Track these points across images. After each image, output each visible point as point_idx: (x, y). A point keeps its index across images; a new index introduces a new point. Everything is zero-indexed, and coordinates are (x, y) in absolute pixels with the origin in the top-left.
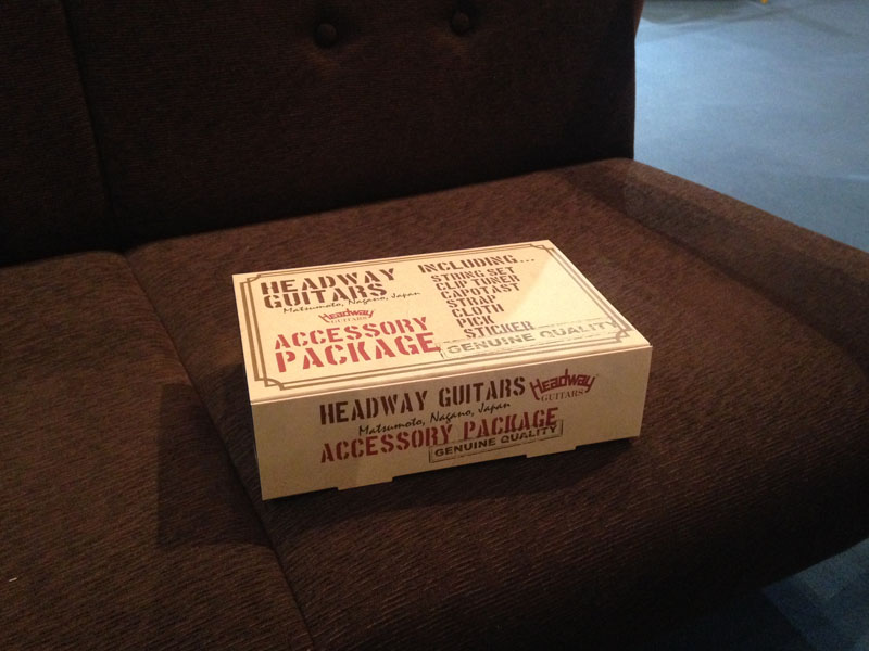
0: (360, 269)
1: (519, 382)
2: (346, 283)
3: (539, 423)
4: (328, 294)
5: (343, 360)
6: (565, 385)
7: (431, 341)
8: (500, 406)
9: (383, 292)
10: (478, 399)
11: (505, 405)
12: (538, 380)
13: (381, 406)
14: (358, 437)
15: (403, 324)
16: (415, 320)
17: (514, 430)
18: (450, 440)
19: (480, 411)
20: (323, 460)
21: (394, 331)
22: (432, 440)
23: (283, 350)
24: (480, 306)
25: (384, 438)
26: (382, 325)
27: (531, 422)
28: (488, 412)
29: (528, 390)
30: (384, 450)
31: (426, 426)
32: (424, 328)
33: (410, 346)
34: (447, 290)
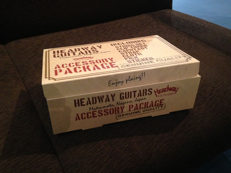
0: (90, 46)
1: (150, 90)
2: (84, 50)
3: (157, 105)
4: (77, 53)
5: (81, 71)
6: (167, 91)
7: (115, 65)
8: (142, 99)
9: (97, 52)
10: (135, 97)
11: (144, 99)
12: (157, 89)
13: (97, 100)
14: (89, 111)
15: (104, 60)
16: (109, 59)
17: (147, 107)
18: (124, 111)
19: (135, 101)
20: (76, 120)
21: (101, 62)
22: (117, 112)
23: (58, 69)
24: (133, 54)
25: (99, 111)
26: (96, 61)
27: (154, 105)
28: (138, 101)
29: (153, 92)
30: (99, 116)
31: (115, 107)
32: (112, 61)
33: (106, 66)
34: (121, 50)
